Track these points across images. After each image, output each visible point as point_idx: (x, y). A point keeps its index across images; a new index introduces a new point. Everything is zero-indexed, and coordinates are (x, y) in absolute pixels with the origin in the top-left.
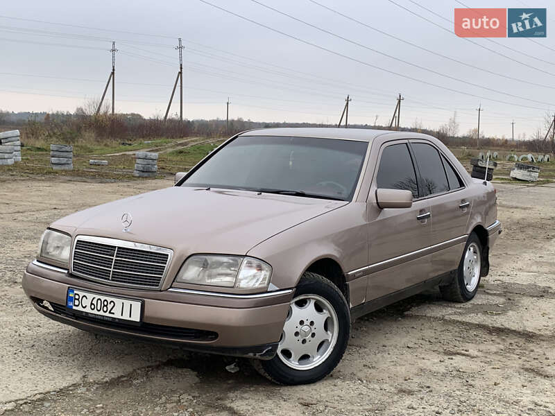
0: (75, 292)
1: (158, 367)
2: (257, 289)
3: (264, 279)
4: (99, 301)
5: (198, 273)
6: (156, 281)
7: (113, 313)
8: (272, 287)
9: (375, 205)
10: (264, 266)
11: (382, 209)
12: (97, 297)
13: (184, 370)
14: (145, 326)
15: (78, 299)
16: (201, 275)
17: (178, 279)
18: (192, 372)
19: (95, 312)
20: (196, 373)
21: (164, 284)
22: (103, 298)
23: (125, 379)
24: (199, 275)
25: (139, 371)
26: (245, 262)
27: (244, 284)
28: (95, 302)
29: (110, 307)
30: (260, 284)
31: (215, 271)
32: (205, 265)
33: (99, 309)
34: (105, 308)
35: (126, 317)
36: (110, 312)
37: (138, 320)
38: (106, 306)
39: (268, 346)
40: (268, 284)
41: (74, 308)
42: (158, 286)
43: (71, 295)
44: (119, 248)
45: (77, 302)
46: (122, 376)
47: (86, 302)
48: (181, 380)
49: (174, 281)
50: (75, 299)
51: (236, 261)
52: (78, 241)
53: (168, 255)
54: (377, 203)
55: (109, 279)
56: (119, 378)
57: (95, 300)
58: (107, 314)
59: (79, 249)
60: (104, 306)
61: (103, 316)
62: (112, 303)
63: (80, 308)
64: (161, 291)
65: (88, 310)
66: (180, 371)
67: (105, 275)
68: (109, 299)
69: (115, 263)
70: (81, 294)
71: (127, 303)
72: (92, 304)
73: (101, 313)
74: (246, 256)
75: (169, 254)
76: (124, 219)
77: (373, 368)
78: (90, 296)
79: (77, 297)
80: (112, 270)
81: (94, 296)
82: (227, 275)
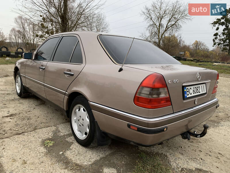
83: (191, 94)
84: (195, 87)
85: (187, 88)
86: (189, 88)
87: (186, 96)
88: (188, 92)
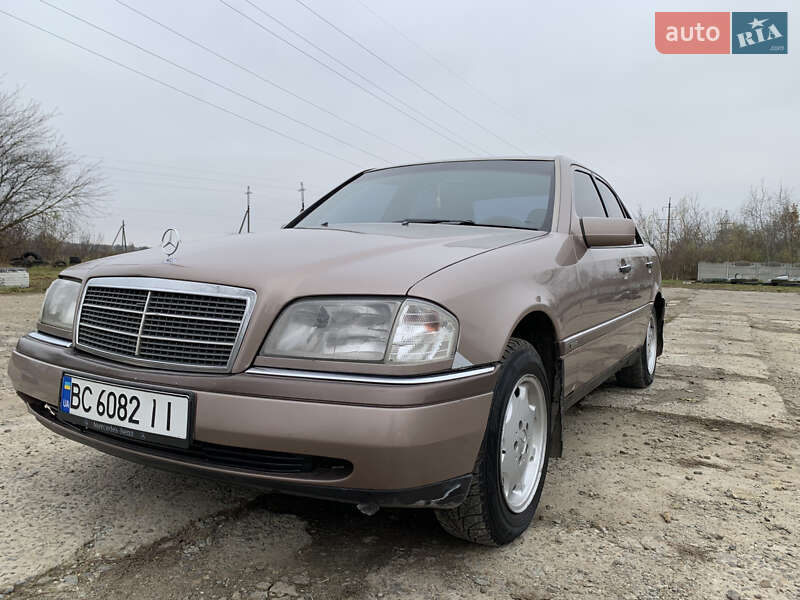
0: (74, 381)
1: (237, 514)
2: (433, 364)
3: (444, 345)
4: (112, 397)
5: (307, 337)
6: (221, 356)
7: (137, 422)
8: (460, 361)
9: (581, 239)
10: (443, 316)
11: (589, 247)
12: (109, 389)
13: (285, 518)
14: (197, 446)
15: (77, 395)
16: (315, 339)
17: (267, 349)
18: (297, 523)
19: (105, 419)
20: (305, 522)
21: (236, 359)
22: (118, 391)
23: (170, 544)
24: (309, 340)
25: (200, 525)
26: (406, 309)
27: (403, 354)
28: (104, 400)
29: (130, 408)
30: (436, 355)
31: (342, 332)
32: (321, 322)
33: (111, 413)
34: (122, 410)
35: (160, 429)
36: (131, 420)
37: (183, 435)
38: (124, 407)
39: (454, 484)
40: (453, 354)
41: (72, 411)
42: (225, 364)
43: (67, 387)
44: (155, 293)
45: (75, 401)
46: (164, 540)
47: (90, 400)
48: (277, 539)
49: (258, 354)
50: (74, 394)
51: (387, 307)
52: (90, 288)
53: (245, 302)
54: (584, 236)
55: (134, 355)
56: (157, 543)
57: (105, 395)
58: (126, 424)
59: (90, 302)
60: (121, 406)
61: (118, 427)
62: (135, 402)
63: (80, 412)
64: (230, 374)
65: (93, 415)
66: (276, 520)
67: (125, 346)
68: (129, 393)
69: (146, 321)
70: (83, 384)
71: (163, 400)
72: (100, 403)
73: (116, 421)
74: (407, 296)
75: (249, 299)
76: (166, 241)
77: (597, 496)
78: (97, 388)
79: (76, 390)
80: (139, 335)
81: (104, 387)
82: (365, 339)
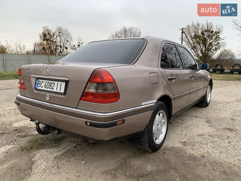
83: (42, 87)
84: (49, 82)
85: (39, 80)
86: (41, 81)
87: (37, 87)
88: (39, 85)
